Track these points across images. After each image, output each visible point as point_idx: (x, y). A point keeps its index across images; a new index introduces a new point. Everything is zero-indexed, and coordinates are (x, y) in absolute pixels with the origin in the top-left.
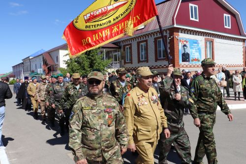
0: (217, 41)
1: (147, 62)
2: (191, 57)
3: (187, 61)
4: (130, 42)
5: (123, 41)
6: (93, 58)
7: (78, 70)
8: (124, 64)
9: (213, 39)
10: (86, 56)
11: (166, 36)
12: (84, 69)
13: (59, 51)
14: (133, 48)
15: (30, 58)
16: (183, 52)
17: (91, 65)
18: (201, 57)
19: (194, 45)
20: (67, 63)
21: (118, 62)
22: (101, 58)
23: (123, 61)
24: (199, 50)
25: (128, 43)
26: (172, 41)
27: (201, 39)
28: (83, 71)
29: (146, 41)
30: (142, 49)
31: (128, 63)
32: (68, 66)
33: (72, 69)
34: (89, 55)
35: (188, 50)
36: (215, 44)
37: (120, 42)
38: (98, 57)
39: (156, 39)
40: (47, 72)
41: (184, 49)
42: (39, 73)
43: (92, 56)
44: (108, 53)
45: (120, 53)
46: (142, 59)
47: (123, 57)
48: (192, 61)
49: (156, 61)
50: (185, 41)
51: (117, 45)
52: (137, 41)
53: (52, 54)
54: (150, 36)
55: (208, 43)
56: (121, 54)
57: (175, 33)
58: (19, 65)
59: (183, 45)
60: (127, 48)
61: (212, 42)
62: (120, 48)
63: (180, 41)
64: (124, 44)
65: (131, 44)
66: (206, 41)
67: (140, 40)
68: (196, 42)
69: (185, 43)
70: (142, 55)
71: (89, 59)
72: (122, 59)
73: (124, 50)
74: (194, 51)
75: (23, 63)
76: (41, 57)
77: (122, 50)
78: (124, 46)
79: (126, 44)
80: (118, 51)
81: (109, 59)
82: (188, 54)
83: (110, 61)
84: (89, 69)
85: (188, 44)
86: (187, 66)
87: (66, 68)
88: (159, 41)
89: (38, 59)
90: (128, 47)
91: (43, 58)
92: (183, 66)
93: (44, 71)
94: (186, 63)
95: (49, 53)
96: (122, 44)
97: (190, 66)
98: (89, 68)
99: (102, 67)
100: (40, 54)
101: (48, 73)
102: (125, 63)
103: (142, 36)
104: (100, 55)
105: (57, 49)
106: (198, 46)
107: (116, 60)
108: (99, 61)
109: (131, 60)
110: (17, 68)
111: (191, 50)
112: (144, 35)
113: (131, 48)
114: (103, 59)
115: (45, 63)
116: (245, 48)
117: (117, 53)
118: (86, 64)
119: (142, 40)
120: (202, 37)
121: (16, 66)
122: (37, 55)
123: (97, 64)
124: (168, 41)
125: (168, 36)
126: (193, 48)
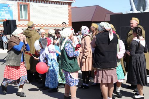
0: (34, 4)
9: (29, 3)
19: (3, 8)
27: (13, 3)
36: (31, 7)
48: (2, 21)
55: (23, 6)
61: (28, 5)
66: (19, 4)
68: (7, 6)
74: (3, 13)
106: (9, 9)
116: (70, 10)
120: (14, 1)
126: (2, 11)
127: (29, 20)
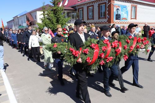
0: (139, 6)
1: (93, 19)
2: (122, 17)
3: (119, 20)
4: (83, 7)
5: (78, 6)
6: (58, 16)
7: (49, 24)
9: (137, 5)
10: (54, 15)
11: (106, 2)
12: (53, 24)
13: (36, 12)
14: (84, 10)
15: (18, 16)
16: (117, 13)
17: (58, 21)
18: (128, 17)
19: (124, 9)
21: (74, 19)
22: (63, 16)
24: (127, 12)
26: (110, 6)
27: (129, 5)
28: (52, 25)
29: (93, 6)
30: (90, 11)
32: (43, 22)
33: (45, 23)
34: (56, 14)
35: (120, 12)
36: (138, 9)
37: (76, 6)
38: (61, 16)
39: (99, 5)
41: (117, 11)
42: (24, 26)
43: (58, 15)
44: (68, 14)
45: (76, 13)
46: (90, 17)
48: (122, 19)
49: (99, 19)
50: (118, 6)
51: (74, 8)
52: (87, 5)
53: (31, 14)
54: (95, 3)
55: (133, 8)
57: (112, 1)
58: (11, 21)
59: (117, 9)
60: (81, 10)
61: (136, 7)
62: (76, 10)
63: (115, 6)
64: (79, 8)
65: (83, 8)
66: (132, 6)
67: (89, 5)
68: (125, 7)
69: (118, 7)
70: (90, 15)
71: (56, 17)
72: (77, 17)
73: (79, 12)
74: (123, 13)
75: (13, 20)
76: (25, 16)
77: (77, 11)
78: (79, 9)
79: (80, 7)
81: (69, 17)
82: (120, 15)
83: (69, 19)
84: (56, 24)
85: (120, 9)
86: (118, 23)
87: (41, 23)
88: (101, 6)
89: (23, 17)
90: (81, 9)
92: (116, 23)
93: (27, 25)
94: (118, 21)
96: (77, 8)
97: (121, 23)
98: (56, 23)
99: (64, 22)
100: (24, 14)
104: (63, 15)
105: (35, 11)
106: (126, 10)
108: (62, 18)
109: (83, 18)
110: (10, 23)
111: (121, 12)
112: (91, 2)
113: (83, 10)
114: (65, 17)
115: (28, 20)
117: (74, 14)
118: (54, 20)
119: (90, 5)
120: (129, 4)
122: (22, 15)
123: (61, 20)
124: (107, 6)
125: (107, 2)
126: (123, 11)
127: (136, 18)
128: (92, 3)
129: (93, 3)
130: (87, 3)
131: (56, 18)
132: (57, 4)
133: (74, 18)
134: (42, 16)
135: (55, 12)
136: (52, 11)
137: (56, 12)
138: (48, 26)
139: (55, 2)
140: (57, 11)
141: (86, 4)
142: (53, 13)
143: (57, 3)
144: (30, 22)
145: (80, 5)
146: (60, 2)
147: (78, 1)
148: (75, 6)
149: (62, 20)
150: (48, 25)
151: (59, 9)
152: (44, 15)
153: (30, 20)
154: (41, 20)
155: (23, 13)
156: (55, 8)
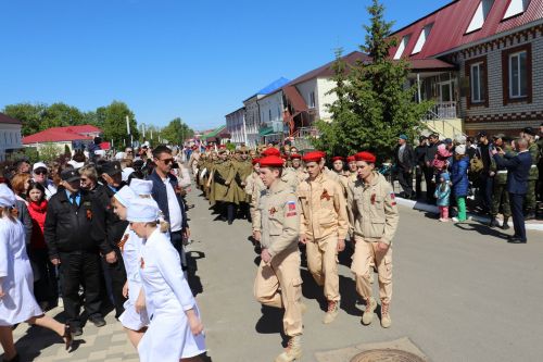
4: (484, 54)
5: (463, 52)
6: (390, 99)
7: (356, 127)
8: (468, 108)
10: (376, 94)
12: (371, 125)
13: (316, 82)
14: (490, 67)
15: (259, 97)
17: (388, 116)
20: (332, 109)
21: (451, 102)
22: (410, 96)
23: (464, 100)
25: (478, 55)
28: (368, 130)
29: (528, 47)
30: (515, 68)
31: (477, 105)
32: (335, 117)
33: (343, 125)
34: (380, 91)
37: (456, 55)
38: (402, 98)
40: (292, 127)
42: (275, 130)
43: (389, 94)
44: (427, 82)
45: (456, 80)
46: (516, 92)
47: (465, 92)
51: (451, 63)
52: (502, 48)
53: (302, 87)
56: (461, 83)
58: (237, 112)
60: (475, 68)
62: (457, 68)
64: (468, 58)
65: (484, 58)
67: (509, 46)
70: (515, 79)
71: (383, 100)
72: (462, 95)
73: (468, 73)
75: (244, 109)
76: (280, 95)
77: (462, 73)
78: (468, 63)
79: (473, 57)
80: (453, 77)
81: (429, 98)
83: (433, 103)
84: (381, 126)
87: (330, 121)
89: (273, 99)
90: (477, 64)
91: (284, 97)
93: (286, 125)
95: (296, 86)
96: (462, 59)
98: (382, 121)
99: (412, 120)
100: (277, 87)
101: (295, 130)
102: (470, 104)
103: (517, 36)
104: (408, 90)
105: (311, 78)
107: (446, 98)
108: (404, 104)
109: (485, 96)
110: (238, 117)
112: (521, 32)
113: (484, 68)
114: (415, 99)
115: (287, 104)
117: (449, 82)
118: (376, 112)
119: (516, 44)
121: (233, 114)
122: (272, 90)
123: (400, 112)
128: (523, 39)
129: (530, 36)
130: (503, 40)
131: (380, 103)
132: (386, 54)
133: (448, 100)
134: (334, 97)
135: (378, 82)
136: (367, 77)
137: (383, 84)
138: (355, 134)
139: (376, 45)
140: (385, 79)
141: (498, 44)
142: (371, 86)
143: (384, 50)
144: (296, 114)
145: (474, 49)
146: (396, 46)
147: (465, 35)
148: (452, 54)
149: (404, 112)
150: (353, 130)
151: (392, 71)
152: (340, 94)
153: (296, 109)
154: (331, 111)
155: (273, 84)
156: (376, 69)
